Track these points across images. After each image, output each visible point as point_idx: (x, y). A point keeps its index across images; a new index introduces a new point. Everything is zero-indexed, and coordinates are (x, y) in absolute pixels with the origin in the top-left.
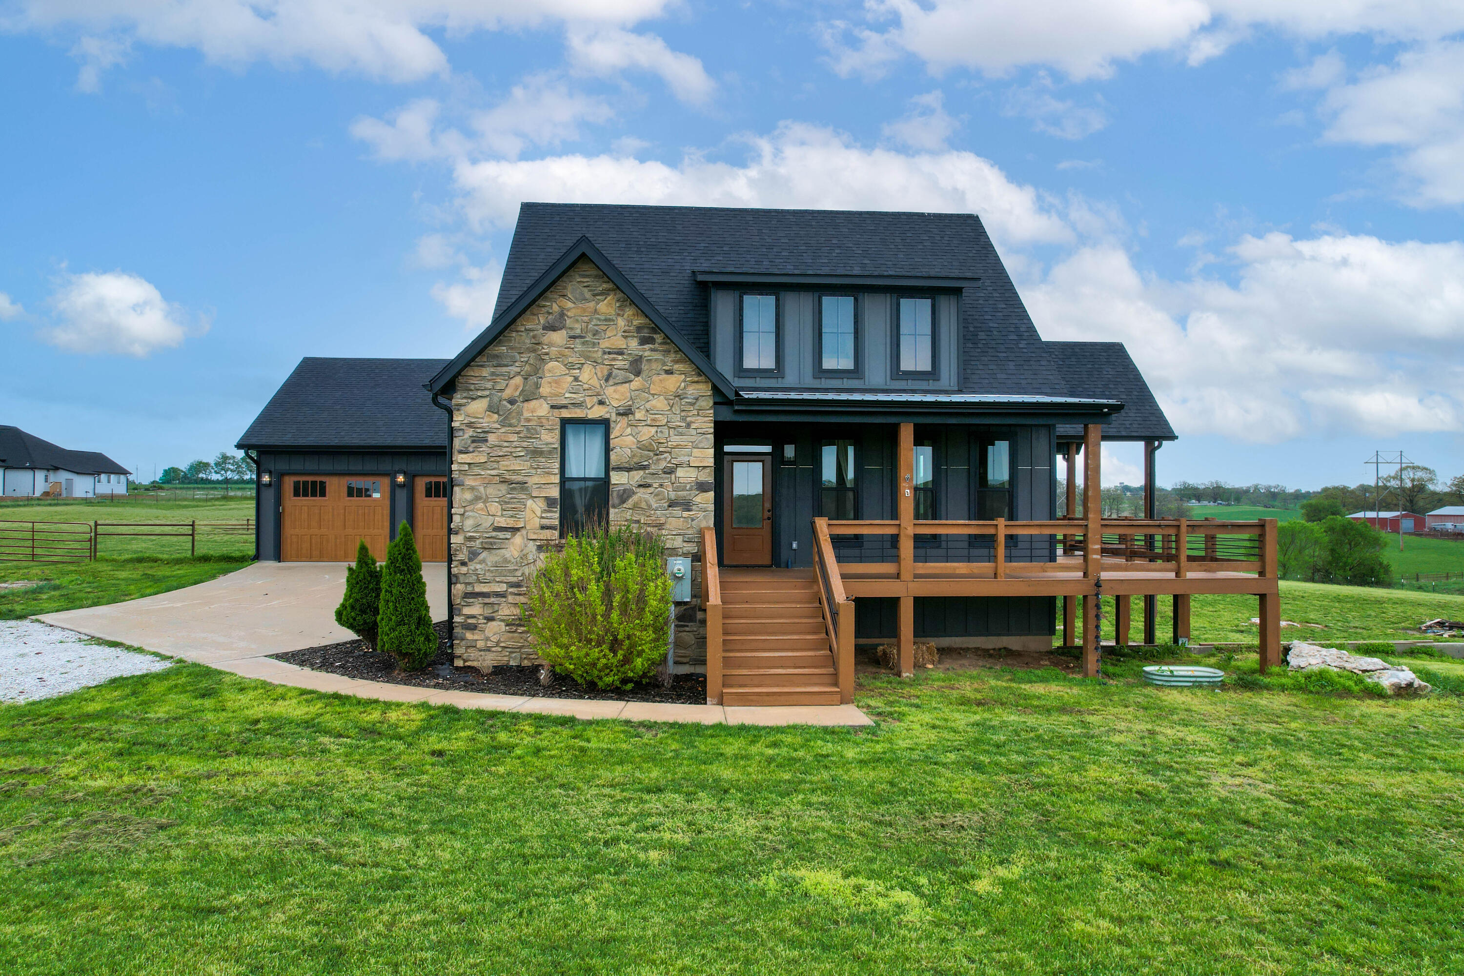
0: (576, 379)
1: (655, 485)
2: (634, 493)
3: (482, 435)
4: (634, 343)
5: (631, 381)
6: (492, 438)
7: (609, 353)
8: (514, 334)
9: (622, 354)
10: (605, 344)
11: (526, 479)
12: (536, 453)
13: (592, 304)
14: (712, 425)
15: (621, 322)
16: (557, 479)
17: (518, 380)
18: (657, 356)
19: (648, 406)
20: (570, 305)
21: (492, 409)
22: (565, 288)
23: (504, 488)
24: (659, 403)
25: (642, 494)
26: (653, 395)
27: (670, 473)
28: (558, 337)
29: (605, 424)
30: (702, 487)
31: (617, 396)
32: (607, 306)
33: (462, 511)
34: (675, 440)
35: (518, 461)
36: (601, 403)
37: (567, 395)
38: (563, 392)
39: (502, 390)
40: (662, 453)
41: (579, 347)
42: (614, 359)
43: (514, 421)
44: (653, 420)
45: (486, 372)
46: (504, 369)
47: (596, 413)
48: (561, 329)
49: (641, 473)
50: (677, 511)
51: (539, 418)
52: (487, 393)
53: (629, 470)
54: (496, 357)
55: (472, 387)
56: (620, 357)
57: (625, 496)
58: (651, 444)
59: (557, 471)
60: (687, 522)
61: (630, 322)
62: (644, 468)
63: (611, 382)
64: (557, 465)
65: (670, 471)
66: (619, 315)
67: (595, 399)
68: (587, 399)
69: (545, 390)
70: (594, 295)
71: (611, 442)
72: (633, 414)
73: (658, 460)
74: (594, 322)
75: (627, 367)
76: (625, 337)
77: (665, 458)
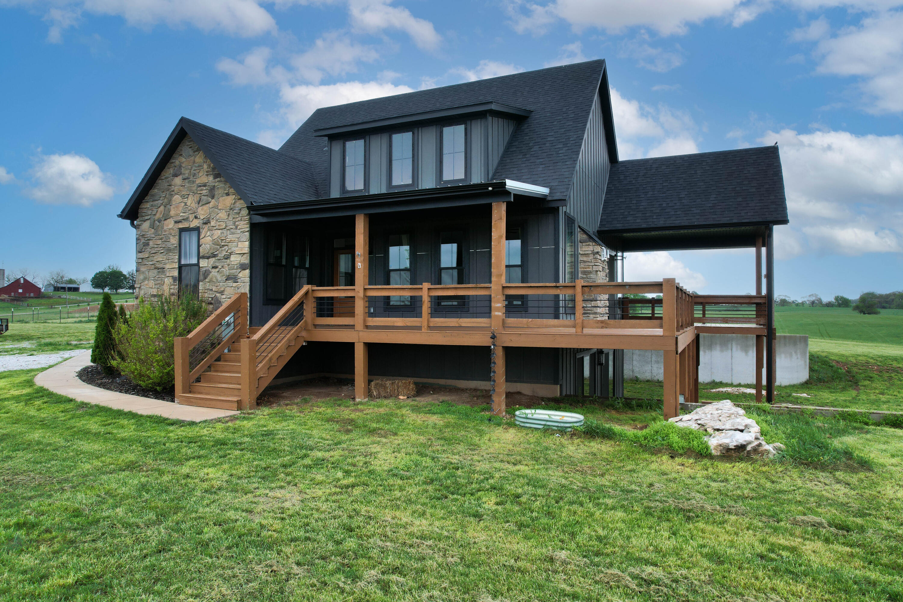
0: (186, 204)
1: (220, 267)
2: (210, 272)
3: (147, 242)
4: (211, 178)
5: (210, 202)
6: (151, 243)
7: (200, 186)
8: (160, 181)
9: (205, 186)
10: (198, 181)
11: (164, 266)
12: (169, 250)
13: (192, 158)
14: (248, 226)
15: (205, 166)
16: (176, 266)
17: (162, 208)
18: (222, 185)
19: (217, 217)
20: (184, 160)
21: (152, 226)
22: (181, 150)
23: (156, 271)
24: (223, 215)
25: (214, 272)
26: (220, 209)
27: (226, 259)
28: (178, 181)
29: (197, 229)
30: (243, 267)
31: (203, 212)
32: (199, 158)
33: (139, 286)
34: (230, 237)
35: (161, 255)
36: (196, 217)
37: (181, 214)
38: (179, 212)
39: (155, 215)
40: (223, 246)
41: (187, 185)
42: (202, 190)
43: (160, 232)
44: (219, 225)
45: (148, 205)
46: (156, 202)
47: (194, 224)
48: (179, 175)
49: (214, 259)
50: (230, 283)
51: (170, 229)
52: (149, 217)
53: (208, 258)
54: (153, 195)
55: (144, 214)
56: (204, 188)
57: (206, 274)
58: (218, 241)
59: (176, 260)
60: (235, 290)
61: (209, 166)
62: (214, 256)
63: (200, 205)
64: (177, 257)
65: (227, 257)
66: (204, 162)
67: (194, 215)
68: (190, 216)
69: (172, 213)
70: (194, 152)
71: (201, 241)
72: (210, 223)
73: (222, 250)
74: (194, 168)
75: (207, 194)
76: (207, 175)
77: (225, 249)
